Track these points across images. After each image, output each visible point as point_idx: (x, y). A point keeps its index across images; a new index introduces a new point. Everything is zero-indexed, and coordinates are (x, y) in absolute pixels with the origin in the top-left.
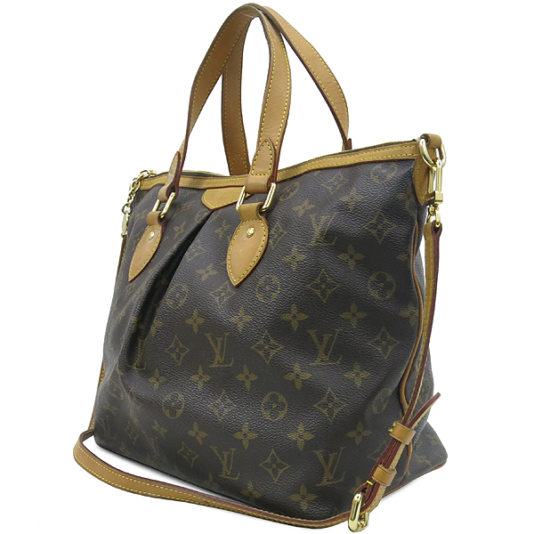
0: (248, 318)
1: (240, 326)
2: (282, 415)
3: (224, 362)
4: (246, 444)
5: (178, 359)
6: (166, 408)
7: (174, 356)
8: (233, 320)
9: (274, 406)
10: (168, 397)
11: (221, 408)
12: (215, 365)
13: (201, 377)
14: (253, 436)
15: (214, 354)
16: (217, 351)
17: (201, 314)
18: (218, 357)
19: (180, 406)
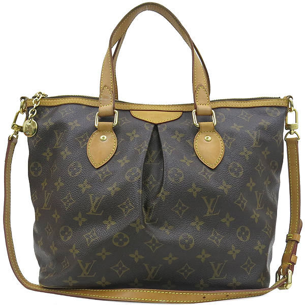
0: (229, 187)
1: (226, 191)
2: (248, 238)
3: (214, 213)
4: (234, 257)
5: (181, 213)
6: (182, 244)
7: (177, 212)
8: (220, 188)
9: (243, 233)
10: (181, 238)
11: (215, 239)
12: (208, 214)
13: (197, 223)
14: (238, 251)
15: (207, 208)
16: (209, 207)
17: (198, 186)
18: (209, 210)
19: (192, 241)
